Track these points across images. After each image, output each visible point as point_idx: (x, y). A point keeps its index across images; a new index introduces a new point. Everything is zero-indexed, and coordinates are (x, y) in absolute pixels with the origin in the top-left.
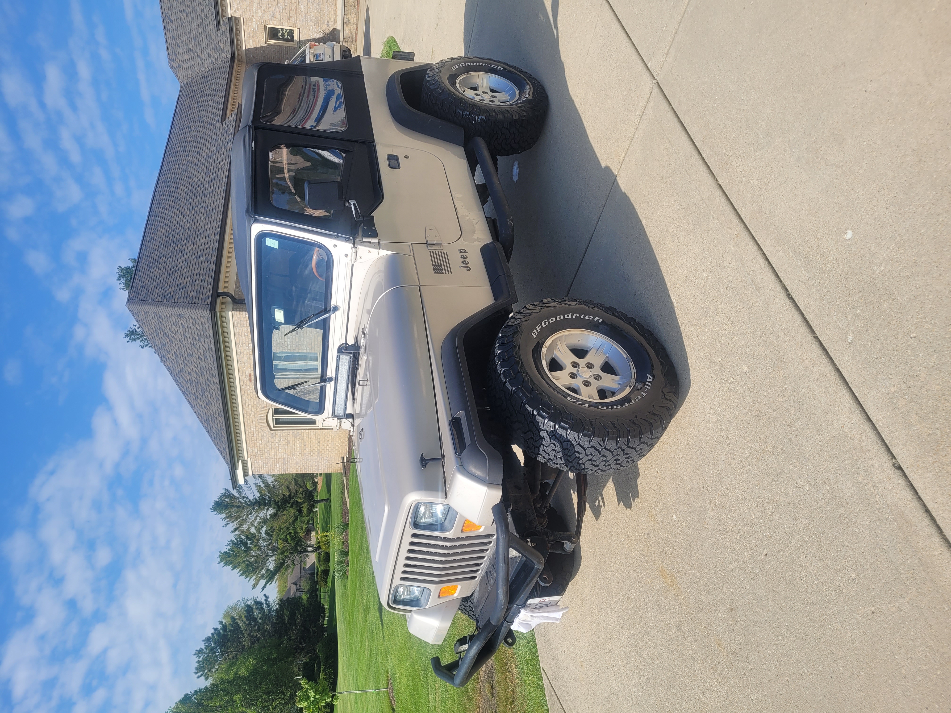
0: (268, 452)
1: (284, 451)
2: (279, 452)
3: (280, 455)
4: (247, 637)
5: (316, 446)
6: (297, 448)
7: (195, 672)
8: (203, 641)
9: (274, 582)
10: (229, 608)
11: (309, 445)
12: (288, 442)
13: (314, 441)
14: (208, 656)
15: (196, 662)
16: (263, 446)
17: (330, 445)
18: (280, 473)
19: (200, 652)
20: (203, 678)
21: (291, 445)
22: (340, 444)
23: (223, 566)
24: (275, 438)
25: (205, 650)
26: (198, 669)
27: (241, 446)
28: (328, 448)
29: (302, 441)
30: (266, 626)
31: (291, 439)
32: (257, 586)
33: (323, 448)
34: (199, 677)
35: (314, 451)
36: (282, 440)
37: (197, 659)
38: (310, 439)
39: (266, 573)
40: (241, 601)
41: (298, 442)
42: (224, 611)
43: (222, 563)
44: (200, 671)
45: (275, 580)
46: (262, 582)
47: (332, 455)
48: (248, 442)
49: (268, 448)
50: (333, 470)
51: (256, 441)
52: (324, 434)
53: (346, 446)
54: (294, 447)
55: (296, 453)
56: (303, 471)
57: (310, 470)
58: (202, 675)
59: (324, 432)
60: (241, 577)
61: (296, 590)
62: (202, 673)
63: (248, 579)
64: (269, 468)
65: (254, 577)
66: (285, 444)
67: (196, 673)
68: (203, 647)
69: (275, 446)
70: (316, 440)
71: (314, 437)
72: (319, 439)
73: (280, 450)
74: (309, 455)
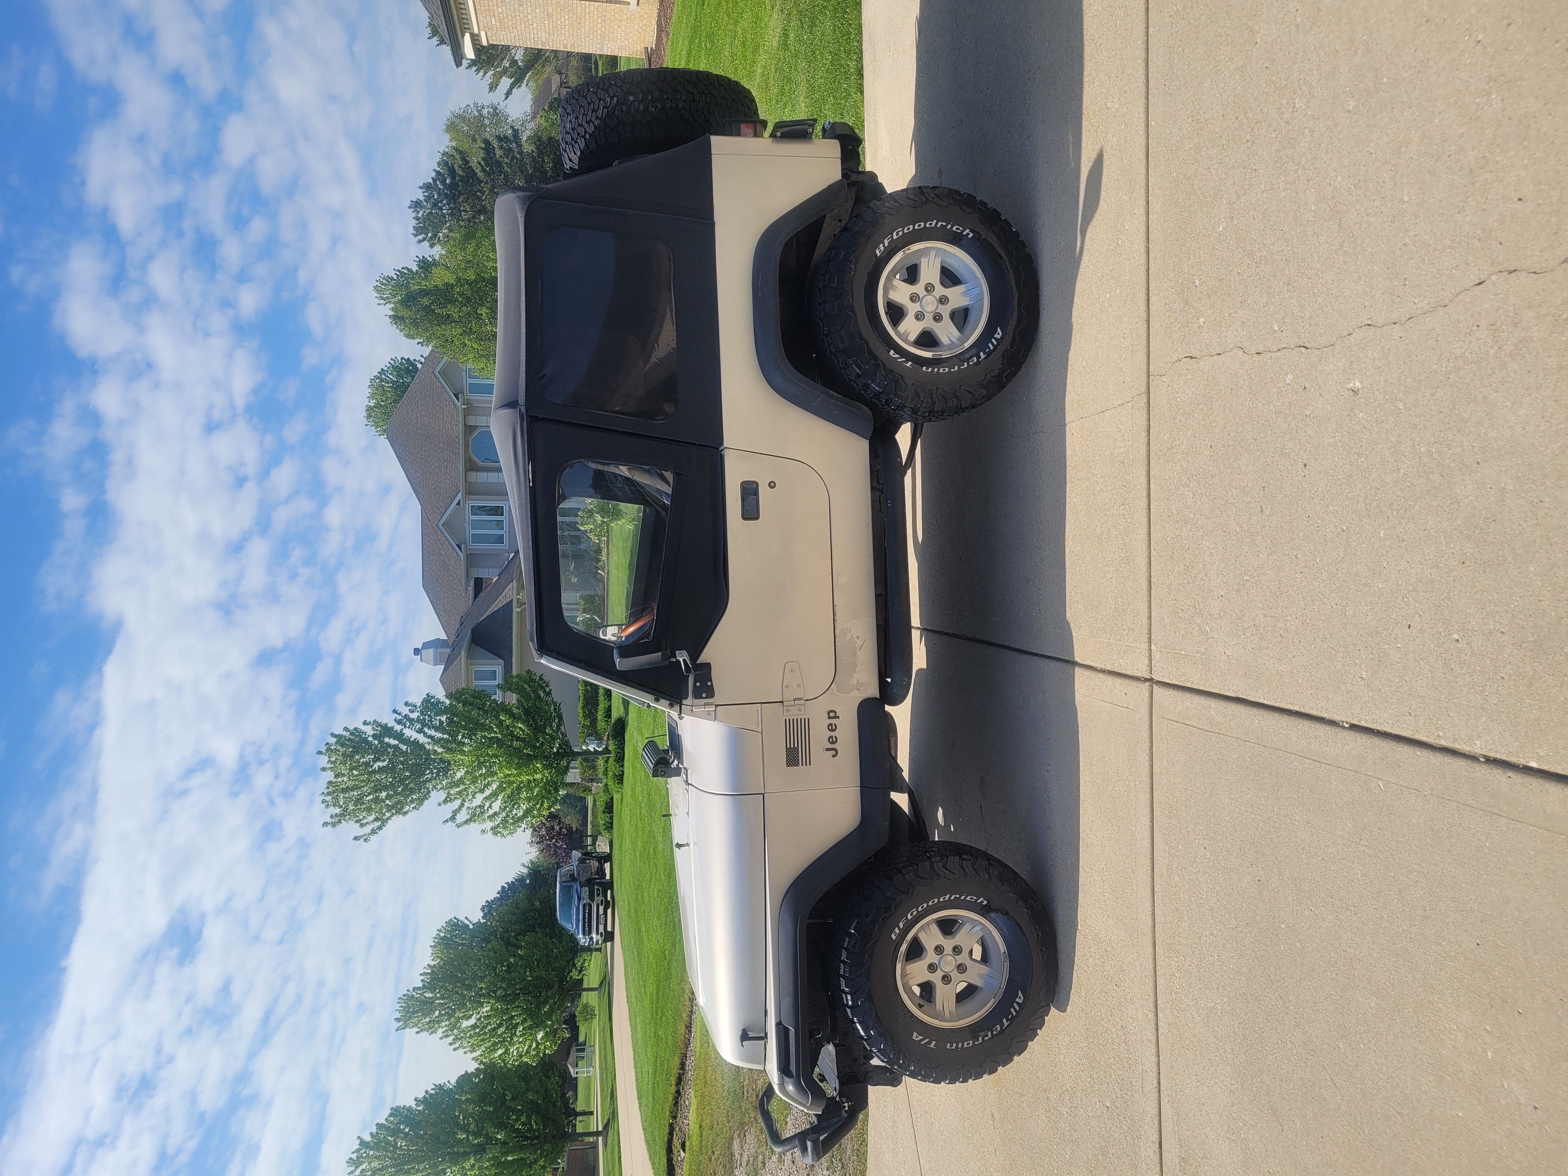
0: (514, 26)
1: (543, 27)
2: (533, 29)
3: (535, 32)
4: (488, 195)
5: (599, 26)
6: (565, 26)
7: (413, 234)
8: (420, 188)
9: (524, 85)
10: (454, 115)
11: (587, 23)
12: (550, 16)
13: (595, 18)
14: (431, 213)
15: (414, 218)
16: (505, 16)
17: (623, 28)
18: (536, 47)
19: (416, 205)
20: (426, 244)
21: (555, 20)
22: (641, 28)
23: (438, 45)
24: (525, 6)
25: (425, 203)
26: (418, 231)
27: (468, 17)
28: (620, 32)
29: (575, 16)
30: (516, 181)
31: (555, 12)
32: (496, 88)
33: (611, 30)
34: (420, 242)
35: (595, 33)
36: (538, 11)
37: (414, 215)
38: (587, 15)
39: (510, 66)
40: (472, 106)
41: (567, 17)
42: (446, 119)
43: (435, 38)
44: (421, 234)
45: (525, 81)
46: (506, 82)
47: (627, 42)
48: (478, 7)
49: (514, 19)
50: (627, 53)
51: (491, 8)
52: (614, 10)
53: (653, 33)
54: (559, 23)
55: (563, 32)
56: (576, 49)
57: (587, 48)
58: (424, 239)
59: (613, 8)
60: (469, 70)
61: (561, 83)
62: (423, 236)
63: (481, 73)
64: (517, 38)
65: (491, 73)
66: (544, 18)
67: (416, 235)
68: (422, 198)
69: (526, 18)
70: (598, 17)
71: (596, 13)
72: (605, 16)
73: (535, 25)
74: (587, 38)
